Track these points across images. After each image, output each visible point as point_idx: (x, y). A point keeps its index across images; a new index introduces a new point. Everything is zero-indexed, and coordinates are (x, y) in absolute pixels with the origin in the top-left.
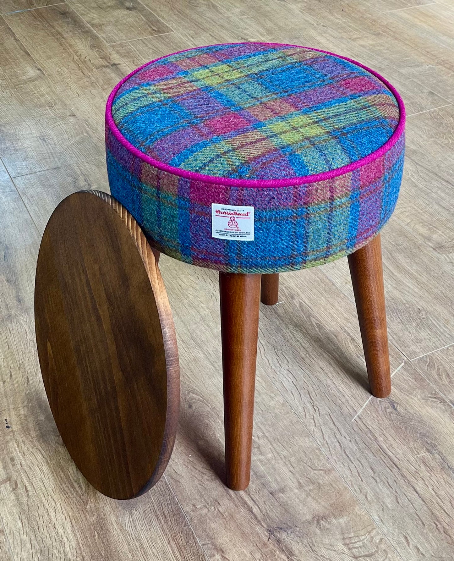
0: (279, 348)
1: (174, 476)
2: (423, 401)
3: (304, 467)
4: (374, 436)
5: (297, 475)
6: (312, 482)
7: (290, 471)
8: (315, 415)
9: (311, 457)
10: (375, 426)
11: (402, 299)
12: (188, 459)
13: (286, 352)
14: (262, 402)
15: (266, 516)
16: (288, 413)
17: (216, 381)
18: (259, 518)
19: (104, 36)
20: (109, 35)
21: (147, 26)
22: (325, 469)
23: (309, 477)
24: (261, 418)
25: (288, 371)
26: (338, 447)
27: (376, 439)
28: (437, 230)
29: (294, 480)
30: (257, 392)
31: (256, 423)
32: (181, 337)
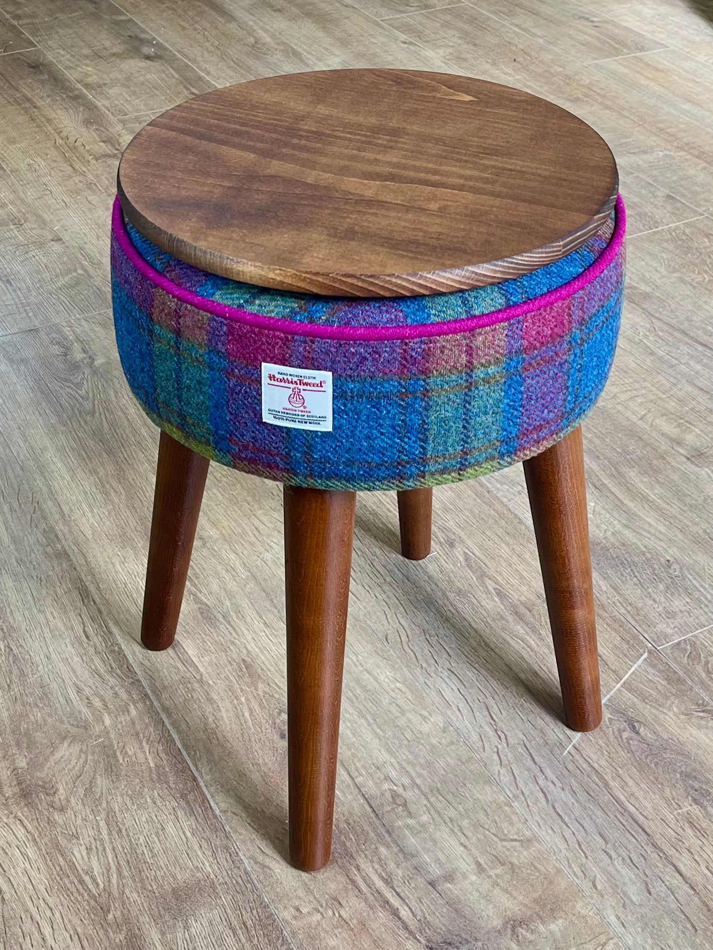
0: (433, 633)
2: (682, 717)
3: (485, 836)
4: (602, 778)
5: (474, 850)
6: (500, 862)
7: (462, 844)
8: (500, 747)
9: (496, 818)
10: (603, 763)
11: (639, 543)
13: (445, 638)
14: (408, 726)
15: (424, 923)
16: (452, 743)
18: (412, 927)
19: (107, 103)
20: (116, 102)
21: (181, 86)
22: (522, 838)
23: (495, 854)
24: (407, 753)
25: (449, 672)
26: (543, 800)
27: (606, 784)
28: (692, 427)
29: (469, 860)
30: (398, 709)
31: (398, 762)
32: (261, 617)
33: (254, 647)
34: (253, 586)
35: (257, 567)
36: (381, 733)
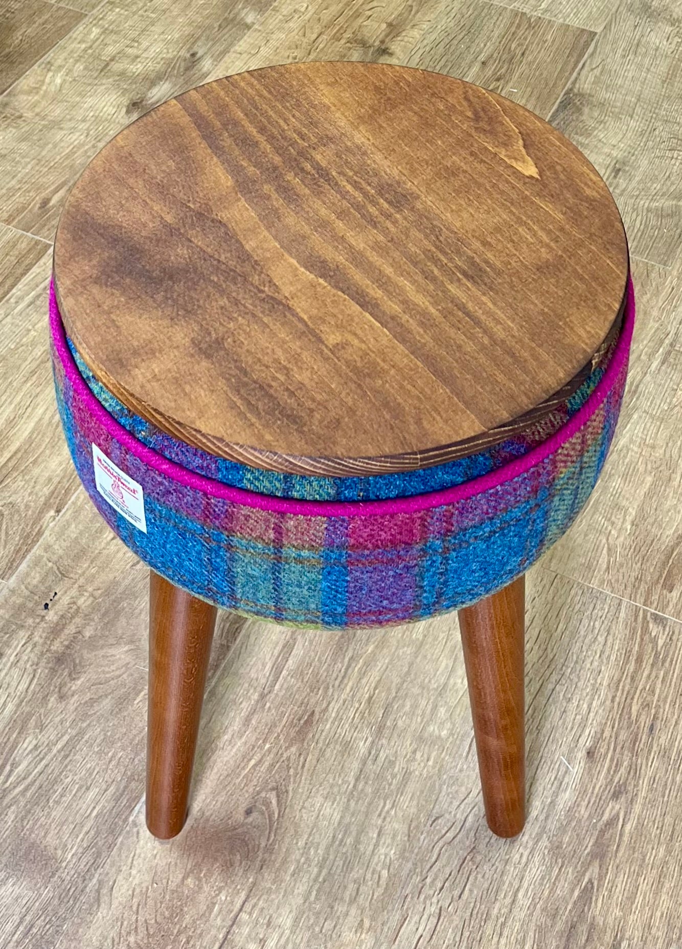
0: (479, 858)
1: (104, 891)
12: (148, 888)
13: (480, 876)
14: (338, 918)
17: (328, 810)
24: (305, 940)
25: (438, 911)
30: (354, 894)
31: (288, 938)
32: (375, 689)
33: (335, 710)
34: (409, 652)
35: (436, 639)
36: (312, 898)
